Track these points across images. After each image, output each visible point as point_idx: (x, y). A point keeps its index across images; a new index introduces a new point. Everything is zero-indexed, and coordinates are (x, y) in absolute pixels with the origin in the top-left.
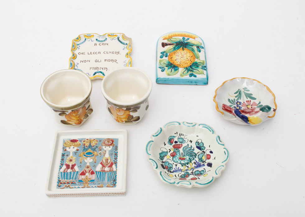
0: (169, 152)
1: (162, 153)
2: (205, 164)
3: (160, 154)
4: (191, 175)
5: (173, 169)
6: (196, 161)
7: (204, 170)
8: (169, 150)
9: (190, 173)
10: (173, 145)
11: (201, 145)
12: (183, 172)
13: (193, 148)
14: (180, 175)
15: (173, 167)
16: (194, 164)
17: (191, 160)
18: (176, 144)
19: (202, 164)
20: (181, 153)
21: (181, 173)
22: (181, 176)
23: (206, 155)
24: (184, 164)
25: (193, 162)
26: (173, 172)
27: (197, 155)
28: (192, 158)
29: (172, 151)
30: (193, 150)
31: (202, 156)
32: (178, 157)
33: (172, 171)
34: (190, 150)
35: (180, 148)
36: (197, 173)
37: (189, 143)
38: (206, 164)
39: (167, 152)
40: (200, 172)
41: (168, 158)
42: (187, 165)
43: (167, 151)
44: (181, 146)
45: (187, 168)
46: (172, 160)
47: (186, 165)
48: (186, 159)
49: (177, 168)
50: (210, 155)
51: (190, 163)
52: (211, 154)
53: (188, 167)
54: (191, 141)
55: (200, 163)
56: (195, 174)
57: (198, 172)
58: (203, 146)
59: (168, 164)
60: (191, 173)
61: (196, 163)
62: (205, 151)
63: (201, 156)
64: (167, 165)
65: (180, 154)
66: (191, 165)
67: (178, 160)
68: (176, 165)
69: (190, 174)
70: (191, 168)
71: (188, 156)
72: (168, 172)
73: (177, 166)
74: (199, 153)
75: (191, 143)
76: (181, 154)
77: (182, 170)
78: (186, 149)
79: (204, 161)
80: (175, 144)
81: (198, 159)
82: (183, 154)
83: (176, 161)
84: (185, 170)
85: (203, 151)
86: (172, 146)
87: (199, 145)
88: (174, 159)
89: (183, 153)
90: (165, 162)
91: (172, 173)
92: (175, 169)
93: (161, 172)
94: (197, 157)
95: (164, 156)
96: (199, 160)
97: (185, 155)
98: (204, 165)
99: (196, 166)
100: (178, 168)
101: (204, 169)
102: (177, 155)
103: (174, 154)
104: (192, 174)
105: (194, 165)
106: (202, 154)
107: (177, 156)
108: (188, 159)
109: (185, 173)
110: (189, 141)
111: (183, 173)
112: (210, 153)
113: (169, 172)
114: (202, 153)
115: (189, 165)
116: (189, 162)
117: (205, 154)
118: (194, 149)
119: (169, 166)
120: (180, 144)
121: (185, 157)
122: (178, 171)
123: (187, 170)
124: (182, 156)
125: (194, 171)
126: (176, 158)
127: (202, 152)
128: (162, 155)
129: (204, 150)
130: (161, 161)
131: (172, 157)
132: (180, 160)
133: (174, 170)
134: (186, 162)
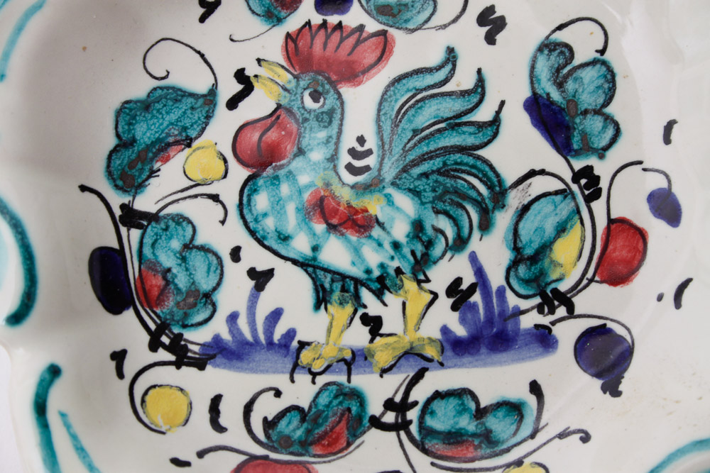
0: (233, 104)
1: (146, 105)
2: (557, 330)
3: (129, 112)
4: (374, 433)
5: (218, 327)
6: (479, 272)
7: (532, 400)
8: (240, 75)
9: (375, 408)
10: (294, 23)
11: (586, 88)
12: (303, 378)
13: (484, 114)
14: (268, 407)
15: (220, 297)
16: (445, 302)
17: (429, 244)
18: (333, 19)
19: (529, 321)
20: (349, 141)
21: (281, 381)
22: (269, 425)
23: (602, 224)
24: (344, 277)
25: (442, 275)
26: (200, 364)
27: (515, 200)
28: (450, 232)
29: (259, 105)
30: (481, 126)
31: (561, 230)
32: (303, 179)
33: (197, 337)
34: (454, 123)
35: (353, 74)
36: (443, 419)
37: (469, 35)
38: (567, 333)
39: (210, 97)
40: (481, 413)
41: (197, 176)
42: (373, 306)
43: (213, 92)
44: (368, 54)
45: (358, 336)
46: (231, 199)
47: (357, 297)
48: (376, 232)
49: (263, 310)
50: (641, 235)
51: (410, 285)
52: (655, 228)
53: (374, 324)
54: (492, 23)
55: (512, 301)
56: (426, 431)
57: (463, 410)
58: (598, 112)
59: (176, 244)
60: (389, 405)
61: (477, 298)
62: (603, 169)
63: (549, 228)
64: (167, 260)
65: (333, 159)
66: (414, 309)
67: (291, 220)
68: (261, 278)
69: (376, 422)
70: (405, 343)
71: (415, 193)
72: (154, 345)
73: (271, 286)
74: (540, 185)
75: (490, 39)
76: (345, 158)
77: (306, 356)
78: (417, 101)
79: (563, 287)
80: (317, 19)
81: (506, 256)
82: (371, 161)
83: (270, 224)
84: (330, 353)
85: (587, 172)
86: (278, 34)
87: (560, 85)
88: (262, 201)
89: (372, 143)
90: (153, 218)
91: (188, 372)
92: (233, 318)
93: (54, 371)
94: (503, 220)
95: (162, 149)
96: (514, 265)
97: (389, 173)
98: (544, 338)
99: (460, 331)
100: (276, 315)
101: (535, 388)
102: (301, 152)
103: (273, 135)
104: (390, 417)
105: (444, 316)
106: (566, 207)
107: (297, 164)
108: (401, 230)
109: (324, 400)
110: (475, 10)
111: (301, 392)
112: (645, 208)
113: (163, 355)
114: (565, 193)
115: (389, 311)
116: (406, 268)
117: (599, 206)
118: (496, 122)
119: (182, 281)
120: (372, 26)
121: (375, 206)
122: (261, 356)
123: (353, 361)
124: (350, 179)
125: (420, 393)
126: (285, 189)
127: (576, 177)
128: (145, 132)
129: (592, 161)
130: (117, 200)
131: (244, 173)
132: (320, 227)
133: (226, 336)
134: (373, 258)
